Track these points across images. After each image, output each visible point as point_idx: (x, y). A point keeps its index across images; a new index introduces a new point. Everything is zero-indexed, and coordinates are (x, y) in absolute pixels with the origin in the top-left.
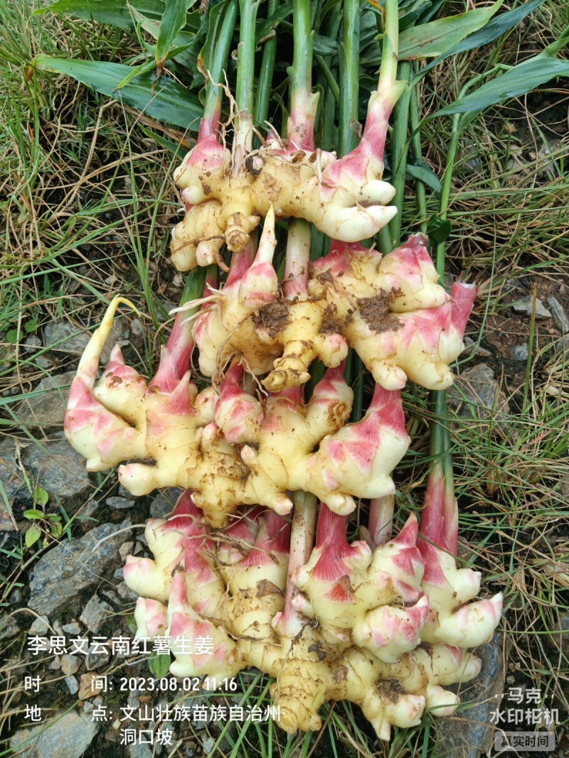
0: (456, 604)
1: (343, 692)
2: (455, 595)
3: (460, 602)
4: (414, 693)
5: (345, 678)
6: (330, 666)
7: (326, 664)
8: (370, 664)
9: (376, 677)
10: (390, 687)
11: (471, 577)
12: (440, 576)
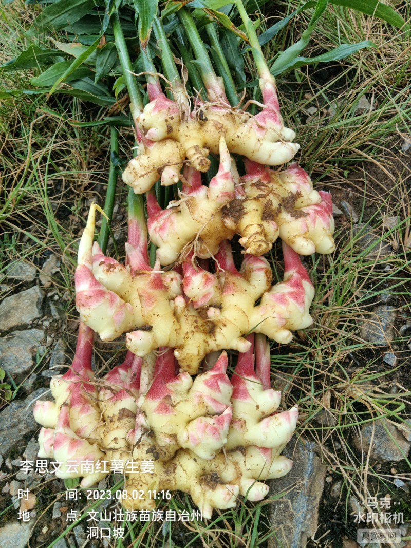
0: (260, 415)
1: (173, 483)
2: (258, 407)
3: (263, 413)
4: (230, 483)
5: (174, 472)
6: (164, 464)
7: (161, 464)
8: (194, 461)
9: (201, 472)
10: (210, 479)
11: (272, 395)
12: (246, 394)
